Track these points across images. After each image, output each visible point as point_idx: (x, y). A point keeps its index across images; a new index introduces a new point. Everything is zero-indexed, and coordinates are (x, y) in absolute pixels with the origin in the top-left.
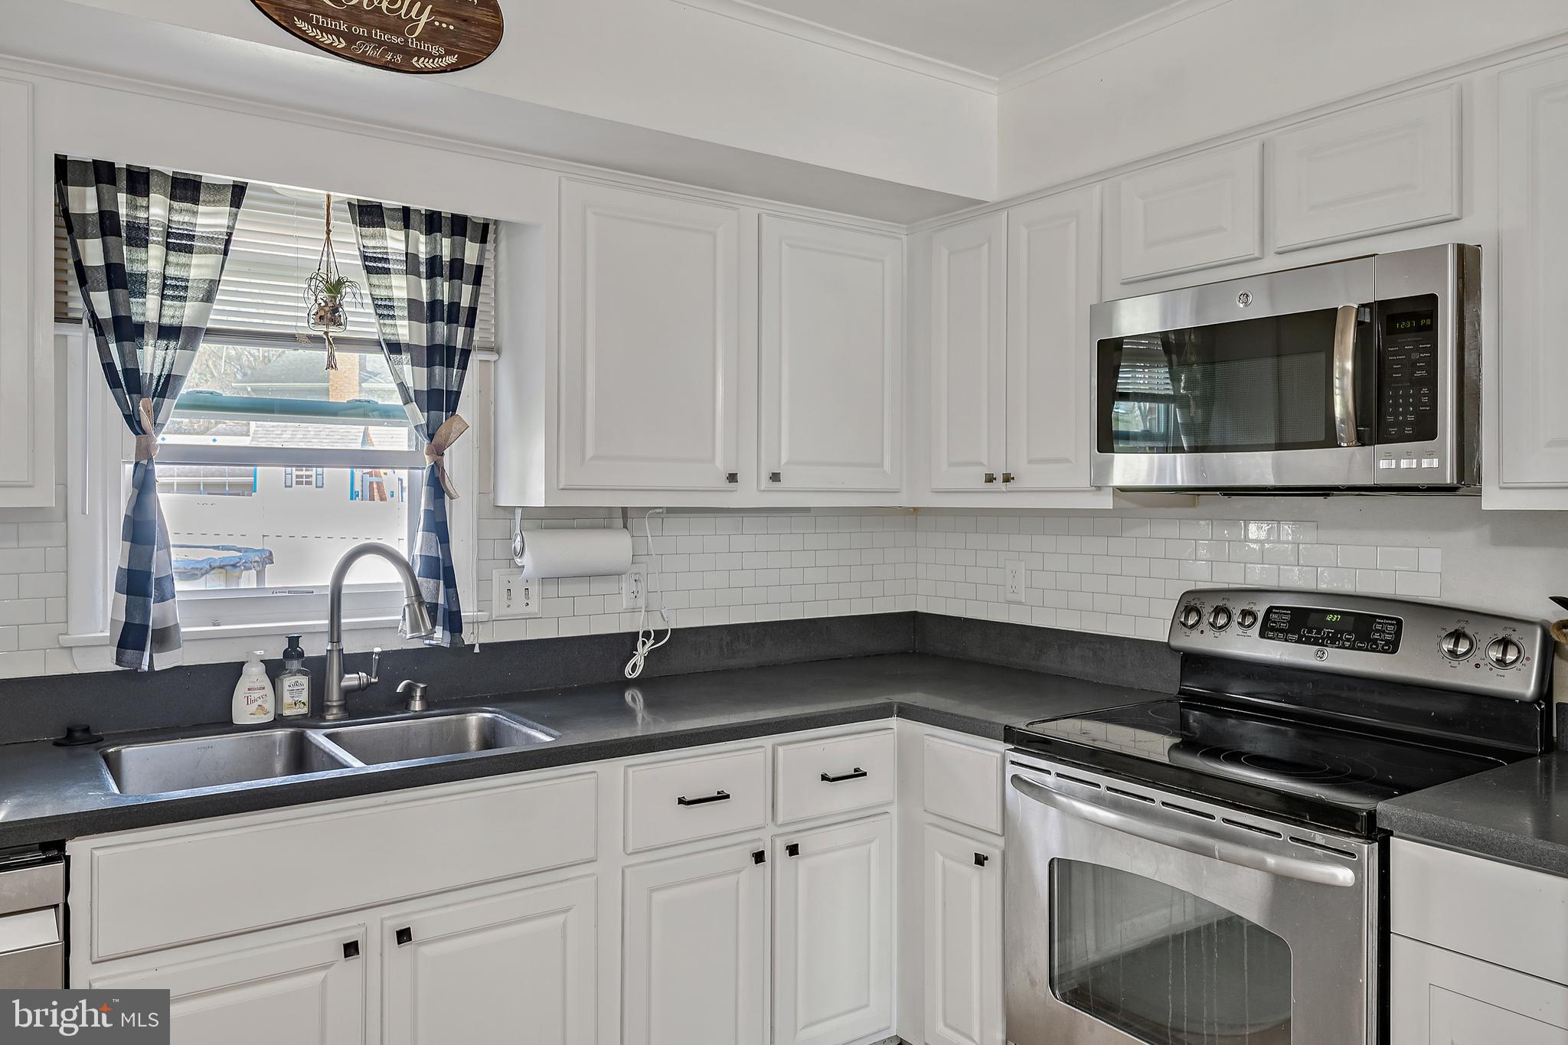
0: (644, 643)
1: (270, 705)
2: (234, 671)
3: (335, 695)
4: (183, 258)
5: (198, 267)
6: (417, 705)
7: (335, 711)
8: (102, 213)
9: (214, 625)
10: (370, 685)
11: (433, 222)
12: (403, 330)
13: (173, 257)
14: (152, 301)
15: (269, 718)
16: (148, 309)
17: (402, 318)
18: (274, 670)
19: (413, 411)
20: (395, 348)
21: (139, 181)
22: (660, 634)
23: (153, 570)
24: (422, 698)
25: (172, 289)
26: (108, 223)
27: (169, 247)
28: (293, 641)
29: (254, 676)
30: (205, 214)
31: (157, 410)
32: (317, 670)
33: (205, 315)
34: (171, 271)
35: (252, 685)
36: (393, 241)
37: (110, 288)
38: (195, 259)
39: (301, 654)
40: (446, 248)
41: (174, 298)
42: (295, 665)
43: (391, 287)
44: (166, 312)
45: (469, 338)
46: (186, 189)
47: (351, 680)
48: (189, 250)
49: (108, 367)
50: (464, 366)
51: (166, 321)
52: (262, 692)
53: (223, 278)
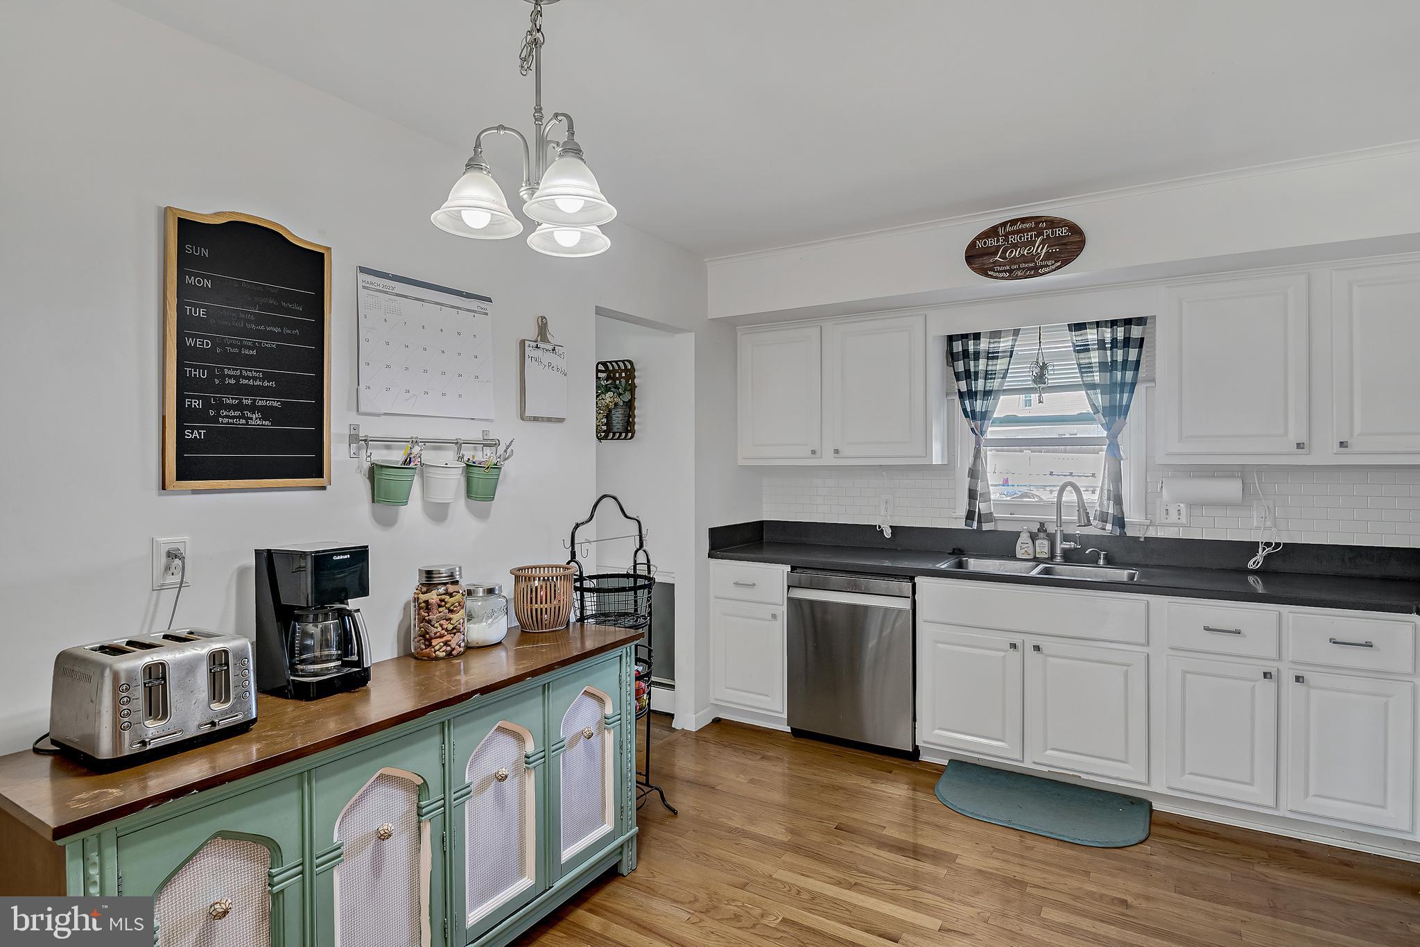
0: (1264, 549)
1: (1031, 551)
2: (1017, 535)
3: (1058, 551)
4: (995, 362)
5: (1000, 365)
6: (1101, 562)
7: (1059, 558)
8: (963, 351)
9: (1011, 514)
10: (1075, 549)
11: (1113, 323)
12: (1097, 377)
13: (990, 362)
14: (981, 382)
15: (1031, 557)
16: (980, 385)
17: (1096, 372)
18: (1033, 537)
19: (1099, 418)
20: (1092, 386)
21: (977, 336)
22: (1278, 545)
23: (979, 489)
24: (1104, 559)
25: (988, 375)
26: (965, 354)
27: (988, 358)
28: (1042, 524)
29: (1024, 538)
30: (1003, 342)
31: (982, 426)
32: (1051, 539)
33: (1002, 384)
34: (990, 368)
35: (1023, 542)
36: (1091, 335)
37: (966, 379)
38: (999, 361)
39: (1046, 531)
40: (1120, 333)
41: (991, 379)
42: (1042, 535)
43: (1090, 358)
44: (988, 385)
45: (1135, 377)
46: (996, 335)
47: (1067, 545)
48: (997, 358)
49: (965, 410)
50: (1132, 391)
51: (987, 389)
52: (1027, 545)
53: (1010, 367)
